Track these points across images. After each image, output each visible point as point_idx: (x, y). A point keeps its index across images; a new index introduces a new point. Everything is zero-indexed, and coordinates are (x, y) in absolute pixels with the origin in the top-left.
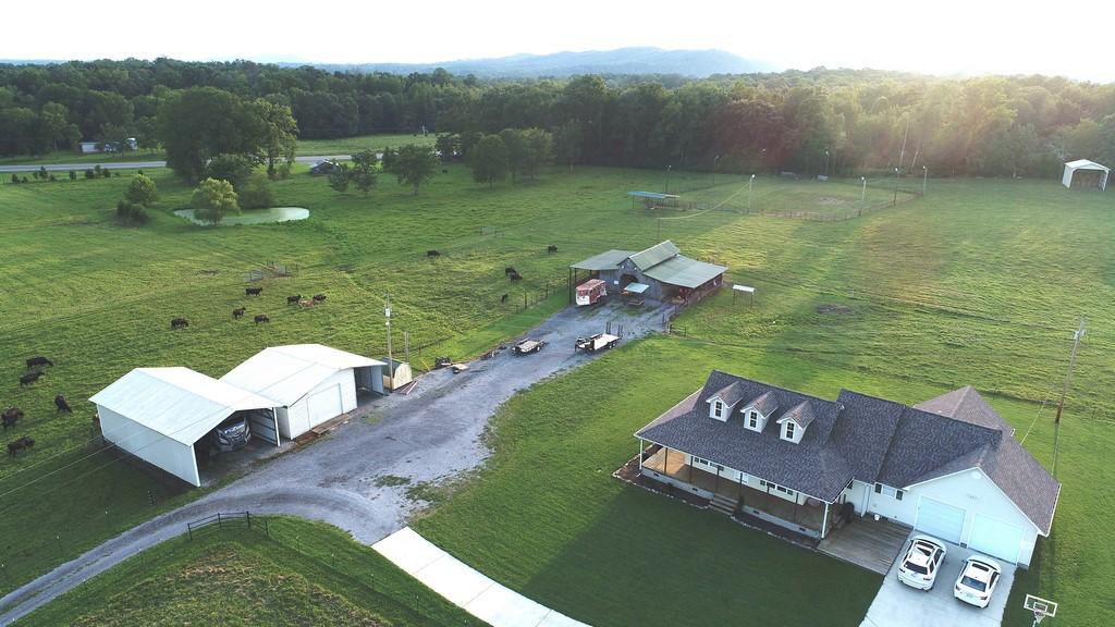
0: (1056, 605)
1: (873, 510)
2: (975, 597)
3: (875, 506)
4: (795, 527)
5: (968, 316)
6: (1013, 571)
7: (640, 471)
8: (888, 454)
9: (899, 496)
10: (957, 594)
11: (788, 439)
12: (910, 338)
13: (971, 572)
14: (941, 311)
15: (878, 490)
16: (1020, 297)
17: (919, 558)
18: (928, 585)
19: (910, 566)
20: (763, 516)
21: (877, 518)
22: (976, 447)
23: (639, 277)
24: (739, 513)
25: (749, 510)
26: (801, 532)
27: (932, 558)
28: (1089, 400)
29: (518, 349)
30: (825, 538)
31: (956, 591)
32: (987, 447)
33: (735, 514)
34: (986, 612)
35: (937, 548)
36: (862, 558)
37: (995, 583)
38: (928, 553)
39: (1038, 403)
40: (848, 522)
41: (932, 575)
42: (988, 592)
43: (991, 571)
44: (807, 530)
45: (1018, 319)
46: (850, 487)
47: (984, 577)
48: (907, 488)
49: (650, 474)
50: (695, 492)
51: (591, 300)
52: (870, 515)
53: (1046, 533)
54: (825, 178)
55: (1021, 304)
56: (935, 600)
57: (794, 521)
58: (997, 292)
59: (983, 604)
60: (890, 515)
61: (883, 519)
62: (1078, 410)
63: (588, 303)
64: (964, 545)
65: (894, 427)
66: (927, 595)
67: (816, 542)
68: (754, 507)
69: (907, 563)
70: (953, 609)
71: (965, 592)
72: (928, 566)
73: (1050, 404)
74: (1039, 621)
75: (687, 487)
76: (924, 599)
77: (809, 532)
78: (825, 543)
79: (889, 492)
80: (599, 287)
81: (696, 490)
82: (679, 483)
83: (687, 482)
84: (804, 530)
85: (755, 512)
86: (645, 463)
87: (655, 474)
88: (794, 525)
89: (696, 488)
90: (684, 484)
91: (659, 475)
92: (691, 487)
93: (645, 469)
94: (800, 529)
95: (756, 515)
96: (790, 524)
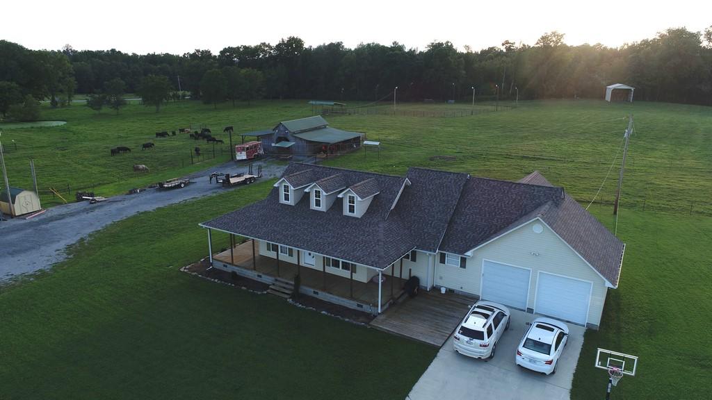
0: (636, 358)
1: (438, 283)
2: (539, 360)
3: (441, 278)
4: (352, 304)
5: (543, 159)
6: (583, 333)
7: (212, 264)
8: (451, 223)
9: (463, 263)
10: (519, 360)
11: (351, 214)
12: (498, 171)
13: (535, 334)
14: (524, 157)
15: (443, 261)
16: (581, 149)
17: (475, 322)
18: (486, 353)
19: (467, 332)
20: (323, 296)
21: (443, 291)
22: (539, 205)
23: (289, 137)
24: (297, 295)
25: (309, 291)
26: (359, 309)
27: (491, 321)
28: (639, 200)
29: (161, 185)
30: (383, 313)
31: (518, 357)
32: (549, 203)
33: (293, 296)
34: (552, 380)
35: (497, 311)
36: (419, 331)
37: (561, 345)
38: (486, 316)
39: (599, 203)
40: (412, 296)
41: (490, 341)
42: (553, 355)
43: (557, 332)
44: (364, 306)
45: (581, 160)
46: (414, 259)
47: (549, 338)
48: (469, 253)
49: (218, 266)
50: (259, 280)
51: (247, 156)
52: (436, 289)
53: (614, 285)
54: (453, 101)
55: (582, 152)
56: (494, 370)
57: (352, 298)
58: (565, 148)
59: (547, 369)
61: (450, 292)
62: (632, 206)
63: (245, 157)
64: (530, 311)
65: (458, 195)
66: (485, 366)
67: (370, 317)
68: (313, 287)
69: (463, 328)
70: (514, 380)
71: (527, 356)
72: (485, 330)
73: (608, 203)
74: (615, 383)
75: (252, 274)
76: (481, 370)
77: (367, 308)
78: (382, 317)
79: (453, 259)
80: (256, 146)
81: (260, 276)
82: (245, 271)
83: (252, 270)
84: (362, 306)
85: (315, 293)
86: (217, 256)
87: (224, 266)
88: (352, 302)
89: (260, 274)
90: (250, 272)
91: (228, 266)
92: (256, 273)
93: (215, 262)
94: (358, 305)
95: (315, 296)
96: (348, 301)
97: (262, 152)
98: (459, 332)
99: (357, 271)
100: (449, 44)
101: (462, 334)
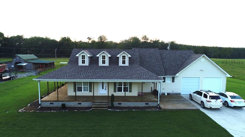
1: (164, 91)
7: (40, 105)
9: (173, 80)
11: (123, 65)
15: (164, 81)
20: (124, 104)
21: (166, 94)
23: (22, 62)
25: (115, 104)
26: (147, 105)
44: (150, 103)
48: (178, 75)
49: (48, 105)
50: (79, 106)
52: (164, 94)
57: (142, 101)
60: (170, 92)
61: (168, 94)
68: (118, 101)
78: (162, 106)
79: (169, 79)
80: (4, 66)
81: (80, 104)
82: (69, 103)
83: (73, 101)
84: (148, 104)
85: (119, 104)
86: (45, 99)
87: (51, 104)
88: (142, 103)
89: (80, 102)
90: (72, 103)
91: (54, 103)
92: (77, 103)
93: (43, 103)
94: (146, 104)
95: (120, 105)
96: (140, 103)
97: (7, 69)
98: (210, 99)
99: (132, 91)
100: (69, 38)
101: (211, 99)
